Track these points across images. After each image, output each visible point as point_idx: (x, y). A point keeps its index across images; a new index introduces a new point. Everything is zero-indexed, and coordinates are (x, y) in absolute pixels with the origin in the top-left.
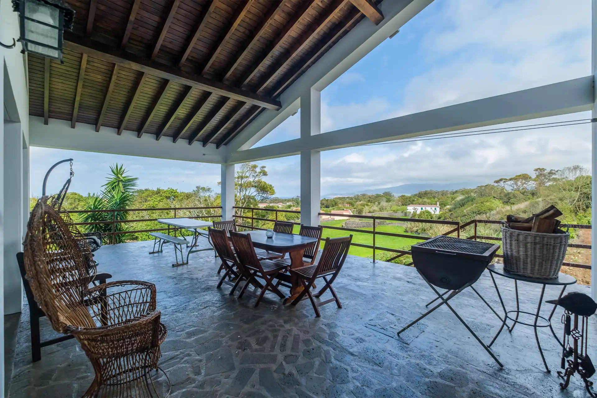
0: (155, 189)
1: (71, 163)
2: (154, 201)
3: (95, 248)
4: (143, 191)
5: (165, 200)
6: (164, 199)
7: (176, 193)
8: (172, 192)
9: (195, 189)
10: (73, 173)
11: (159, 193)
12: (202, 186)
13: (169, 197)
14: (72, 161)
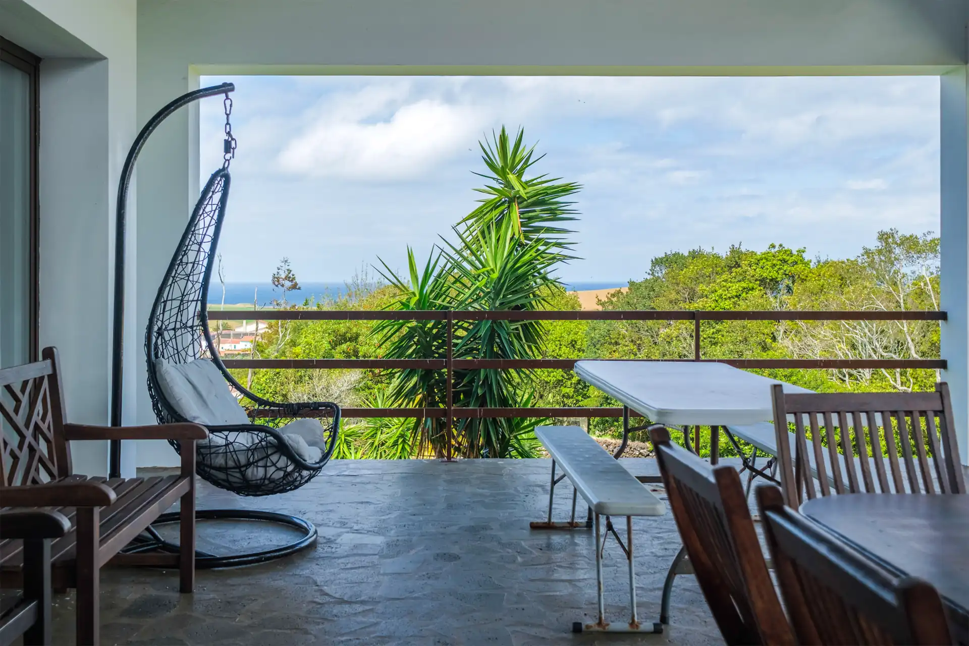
0: (723, 251)
1: (228, 102)
2: (721, 296)
3: (287, 475)
4: (683, 257)
5: (756, 293)
6: (753, 289)
7: (800, 267)
8: (784, 261)
9: (874, 244)
10: (233, 143)
11: (738, 265)
12: (904, 231)
13: (774, 281)
14: (230, 94)
